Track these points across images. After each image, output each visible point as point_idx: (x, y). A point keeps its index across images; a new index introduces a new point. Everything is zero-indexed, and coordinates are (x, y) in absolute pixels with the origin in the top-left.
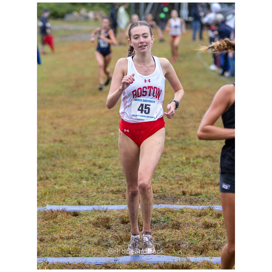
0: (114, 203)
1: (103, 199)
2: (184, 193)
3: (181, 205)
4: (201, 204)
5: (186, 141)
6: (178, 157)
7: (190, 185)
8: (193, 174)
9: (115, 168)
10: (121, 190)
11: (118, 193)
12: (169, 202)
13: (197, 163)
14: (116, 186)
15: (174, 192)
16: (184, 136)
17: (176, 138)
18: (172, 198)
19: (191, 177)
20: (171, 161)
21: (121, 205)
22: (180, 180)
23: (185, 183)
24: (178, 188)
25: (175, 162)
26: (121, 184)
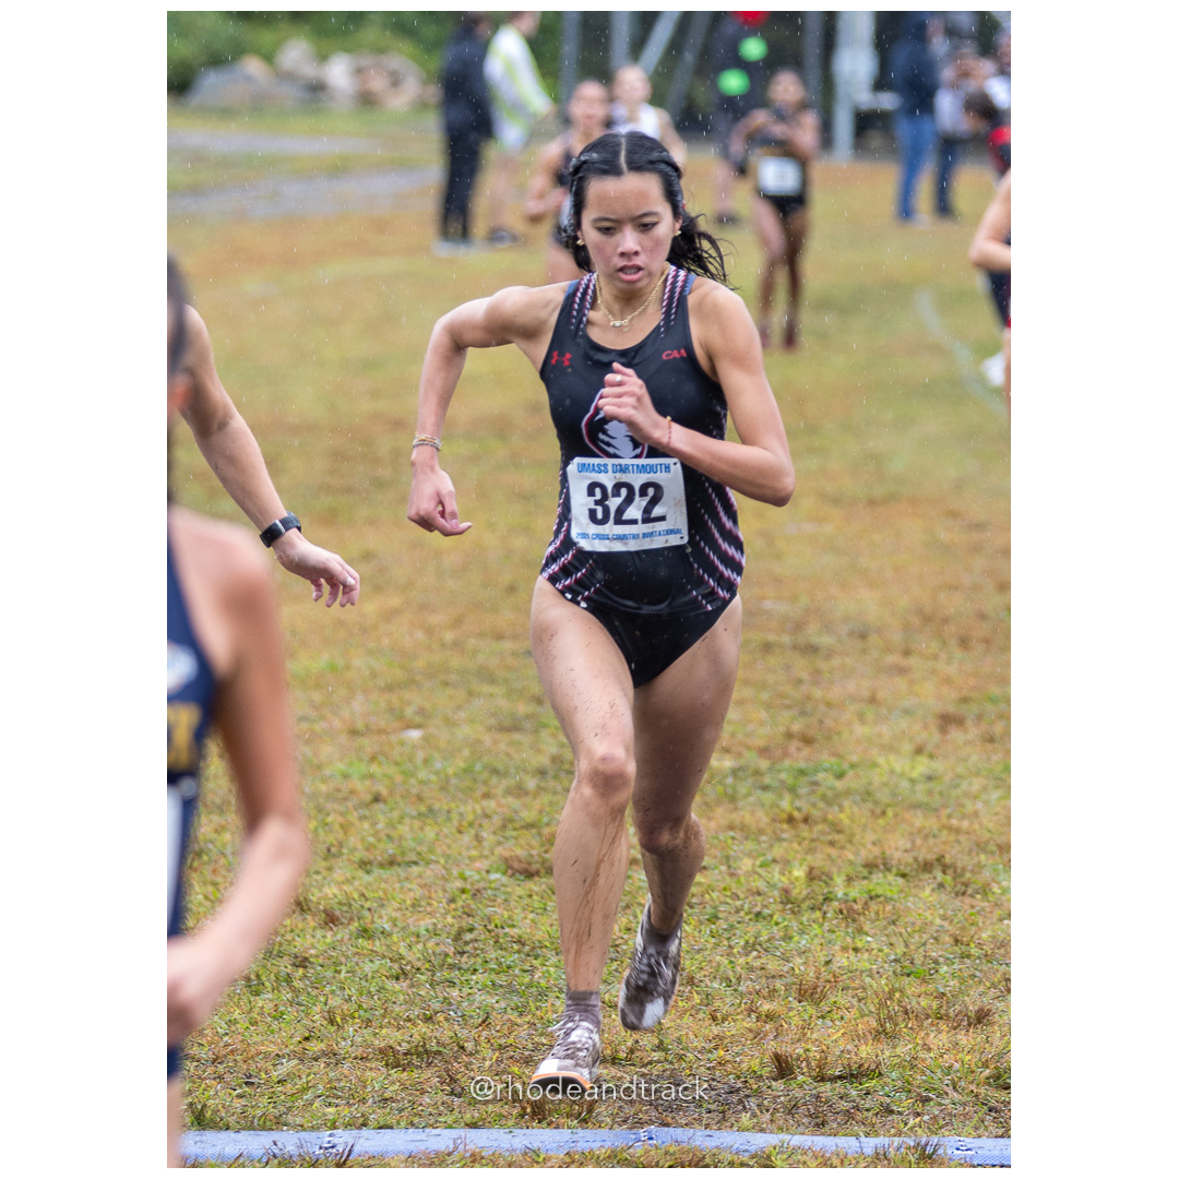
0: (391, 1120)
1: (332, 1095)
2: (783, 1068)
3: (762, 1130)
4: (873, 1125)
5: (820, 776)
6: (761, 866)
7: (820, 1022)
8: (842, 961)
9: (412, 929)
10: (435, 1049)
11: (416, 1061)
12: (696, 1116)
13: (866, 903)
14: (409, 1024)
15: (728, 1058)
16: (806, 751)
17: (764, 764)
18: (713, 1093)
19: (830, 977)
20: (725, 889)
21: (427, 1130)
22: (765, 992)
23: (791, 1009)
24: (751, 1036)
25: (742, 896)
26: (436, 1013)
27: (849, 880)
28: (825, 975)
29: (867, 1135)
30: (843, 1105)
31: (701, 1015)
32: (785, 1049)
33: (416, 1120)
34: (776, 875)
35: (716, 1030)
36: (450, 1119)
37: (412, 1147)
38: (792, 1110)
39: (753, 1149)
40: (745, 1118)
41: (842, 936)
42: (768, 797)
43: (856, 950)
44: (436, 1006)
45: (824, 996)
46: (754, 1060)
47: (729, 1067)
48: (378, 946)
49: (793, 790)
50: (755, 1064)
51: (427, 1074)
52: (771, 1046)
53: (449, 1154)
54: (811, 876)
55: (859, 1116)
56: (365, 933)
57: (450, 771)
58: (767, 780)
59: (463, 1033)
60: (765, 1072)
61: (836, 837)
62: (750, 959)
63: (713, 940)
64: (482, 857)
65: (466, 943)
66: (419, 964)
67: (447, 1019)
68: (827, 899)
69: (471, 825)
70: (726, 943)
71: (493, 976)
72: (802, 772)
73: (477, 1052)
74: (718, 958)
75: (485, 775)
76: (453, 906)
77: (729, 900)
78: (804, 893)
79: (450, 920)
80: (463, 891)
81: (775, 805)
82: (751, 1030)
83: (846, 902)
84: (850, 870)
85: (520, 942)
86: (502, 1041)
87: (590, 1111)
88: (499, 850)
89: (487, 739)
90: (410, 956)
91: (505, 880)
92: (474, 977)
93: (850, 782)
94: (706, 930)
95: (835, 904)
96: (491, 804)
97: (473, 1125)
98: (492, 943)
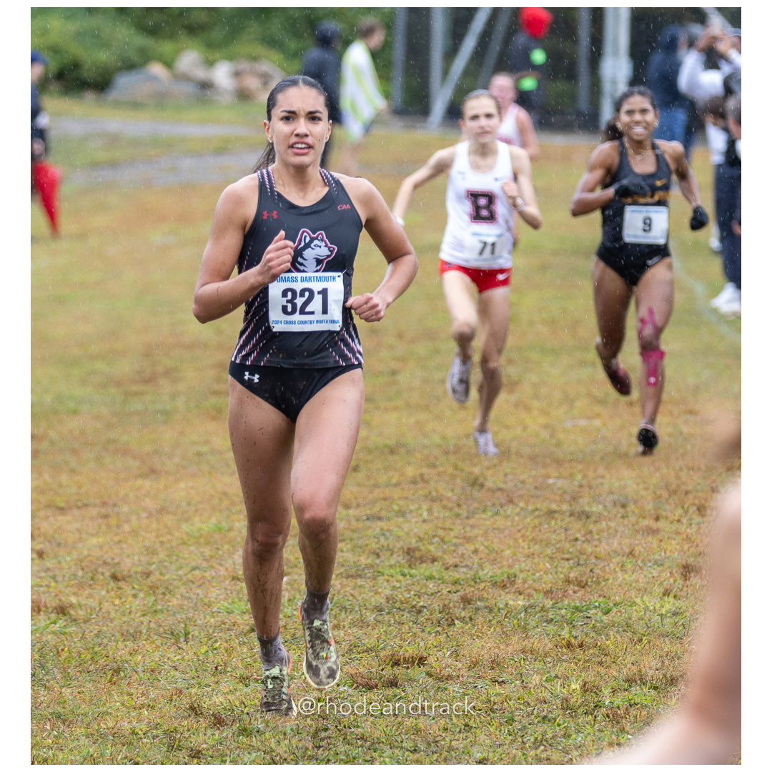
6: (547, 681)
13: (627, 709)
16: (580, 593)
17: (549, 603)
20: (519, 699)
25: (532, 704)
27: (614, 691)
34: (558, 688)
41: (609, 735)
42: (551, 628)
48: (254, 741)
54: (585, 688)
56: (244, 731)
58: (551, 615)
61: (604, 659)
62: (538, 751)
63: (511, 737)
65: (322, 740)
66: (286, 756)
68: (597, 706)
70: (520, 740)
72: (577, 609)
74: (514, 751)
77: (522, 707)
78: (580, 701)
81: (557, 634)
83: (612, 708)
84: (614, 684)
85: (363, 738)
88: (347, 669)
91: (351, 691)
94: (505, 729)
95: (603, 710)
98: (341, 739)
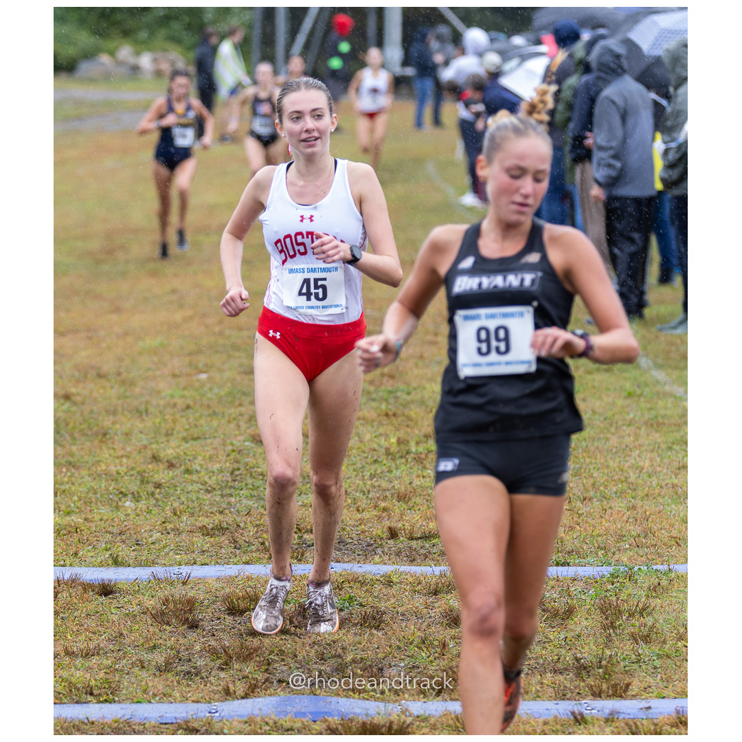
0: (207, 561)
1: (178, 549)
2: (393, 534)
3: (385, 564)
4: (438, 561)
5: (399, 394)
6: (375, 437)
7: (409, 511)
8: (417, 482)
9: (210, 469)
10: (226, 526)
11: (217, 532)
12: (353, 557)
13: (427, 454)
14: (212, 515)
15: (366, 529)
16: (391, 382)
17: (372, 388)
18: (360, 546)
19: (412, 490)
20: (359, 448)
21: (225, 566)
22: (382, 497)
23: (395, 506)
24: (376, 518)
25: (367, 451)
26: (225, 509)
27: (417, 443)
28: (409, 489)
29: (435, 565)
30: (423, 551)
31: (352, 509)
32: (393, 525)
33: (219, 561)
34: (382, 441)
35: (359, 516)
36: (235, 560)
37: (218, 574)
38: (398, 554)
39: (382, 573)
40: (377, 558)
41: (416, 470)
42: (374, 404)
43: (423, 477)
44: (224, 505)
45: (410, 499)
46: (379, 530)
47: (367, 534)
48: (195, 477)
49: (386, 400)
50: (379, 532)
51: (223, 538)
52: (387, 523)
53: (236, 577)
54: (399, 442)
55: (431, 556)
56: (188, 471)
57: (223, 393)
58: (374, 396)
59: (238, 519)
60: (384, 536)
61: (410, 423)
62: (373, 482)
63: (355, 473)
64: (241, 434)
65: (237, 476)
66: (215, 486)
67: (230, 512)
68: (408, 453)
69: (234, 419)
70: (361, 474)
71: (251, 491)
72: (390, 392)
73: (246, 528)
74: (358, 482)
75: (239, 395)
76: (229, 458)
77: (361, 454)
78: (397, 450)
79: (228, 465)
80: (233, 451)
81: (379, 408)
82: (376, 516)
83: (417, 454)
84: (417, 439)
86: (258, 523)
87: (302, 555)
88: (248, 431)
89: (238, 378)
90: (210, 483)
91: (253, 445)
92: (242, 492)
93: (414, 396)
94: (351, 468)
95: (412, 455)
96: (243, 409)
97: (247, 563)
98: (249, 475)
